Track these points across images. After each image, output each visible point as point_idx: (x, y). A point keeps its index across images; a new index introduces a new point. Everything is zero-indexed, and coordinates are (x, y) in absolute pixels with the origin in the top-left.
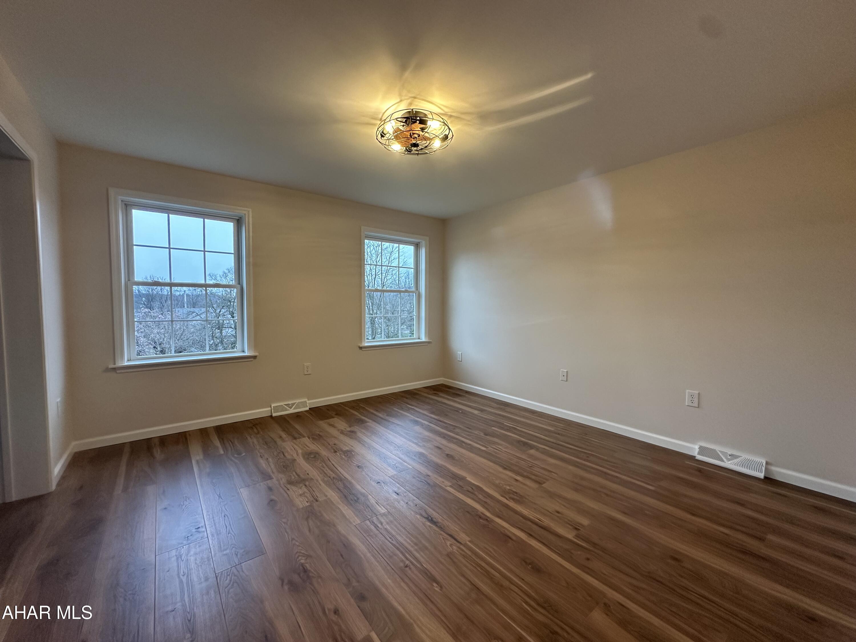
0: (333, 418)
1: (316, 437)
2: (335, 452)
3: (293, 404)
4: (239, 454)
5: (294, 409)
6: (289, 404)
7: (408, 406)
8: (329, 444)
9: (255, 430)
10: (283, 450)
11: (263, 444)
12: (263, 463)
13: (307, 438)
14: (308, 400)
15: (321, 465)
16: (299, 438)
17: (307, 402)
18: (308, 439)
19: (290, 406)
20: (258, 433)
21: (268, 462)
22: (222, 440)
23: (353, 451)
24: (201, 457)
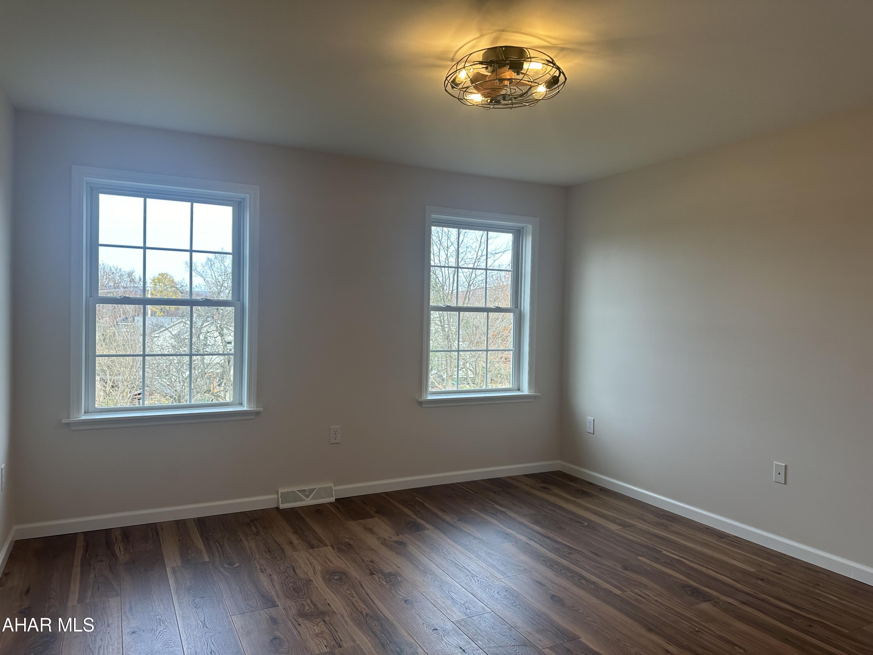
0: (373, 517)
1: (344, 548)
2: (372, 574)
3: (311, 491)
4: (230, 564)
5: (313, 498)
6: (304, 490)
7: (496, 506)
8: (364, 561)
9: (254, 529)
10: (293, 564)
11: (265, 551)
12: (264, 579)
13: (329, 547)
14: (335, 485)
15: (349, 592)
16: (318, 547)
17: (334, 488)
18: (332, 550)
19: (307, 493)
20: (258, 533)
21: (272, 581)
22: (206, 540)
23: (400, 575)
24: (179, 563)
